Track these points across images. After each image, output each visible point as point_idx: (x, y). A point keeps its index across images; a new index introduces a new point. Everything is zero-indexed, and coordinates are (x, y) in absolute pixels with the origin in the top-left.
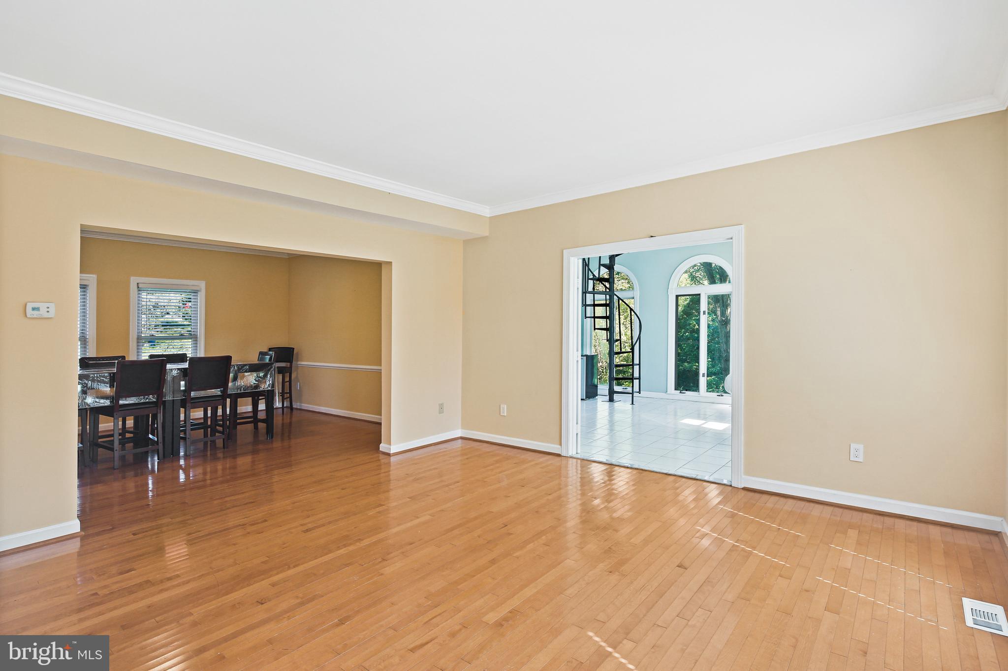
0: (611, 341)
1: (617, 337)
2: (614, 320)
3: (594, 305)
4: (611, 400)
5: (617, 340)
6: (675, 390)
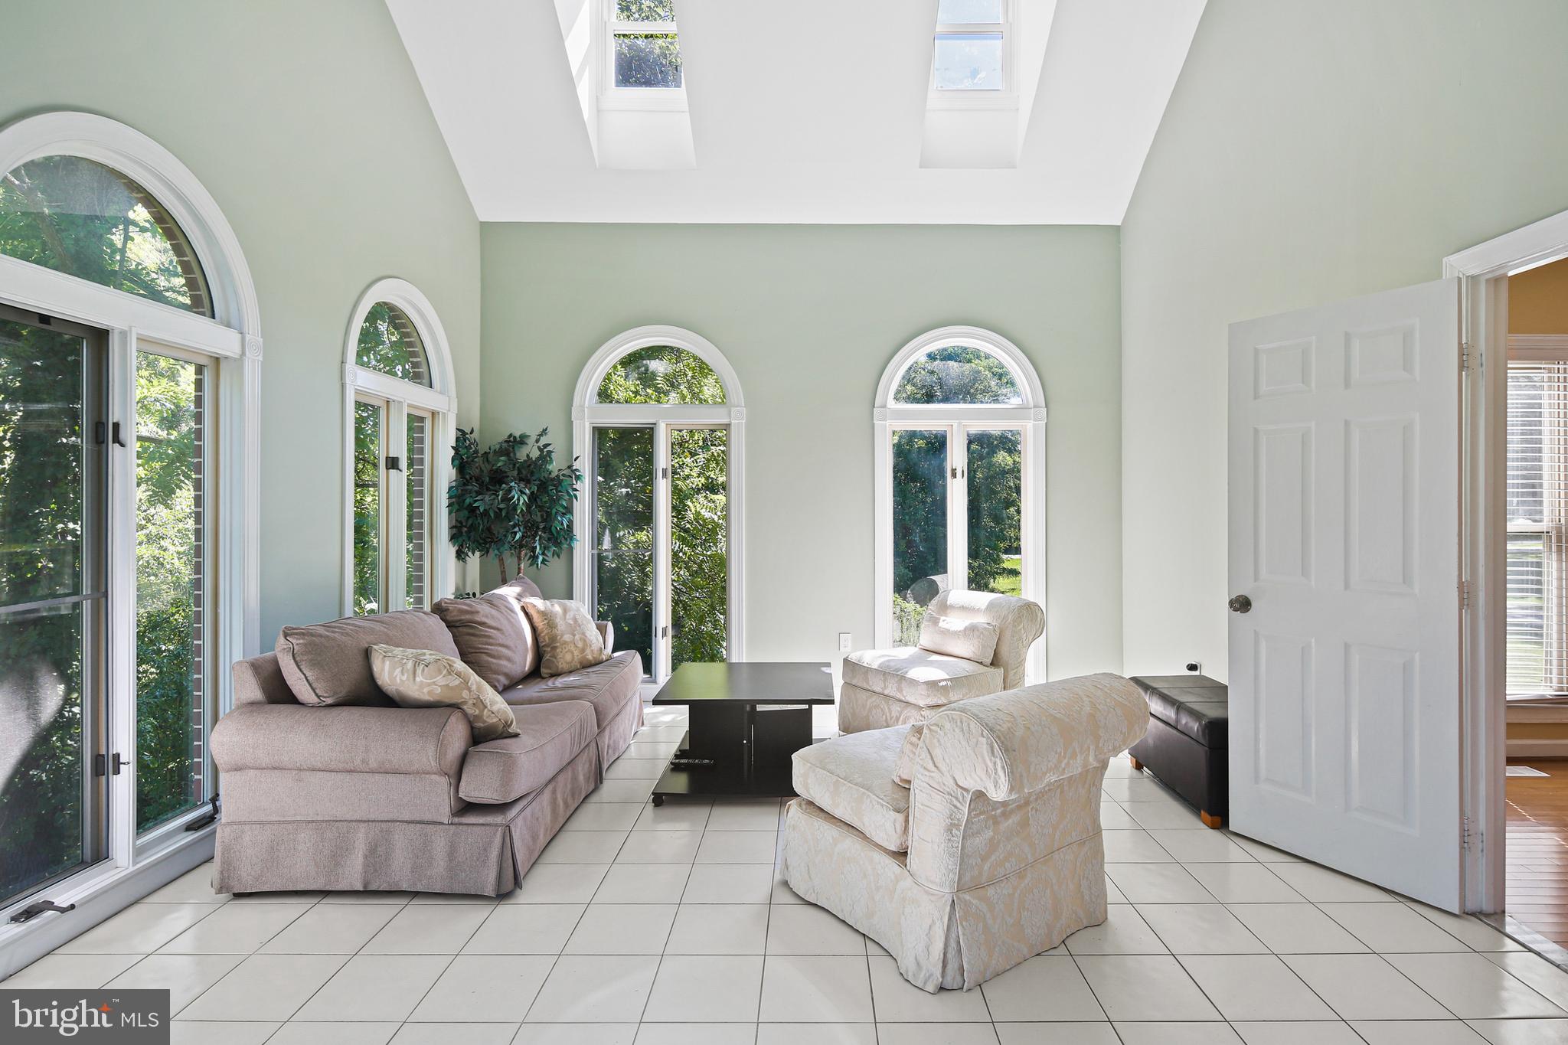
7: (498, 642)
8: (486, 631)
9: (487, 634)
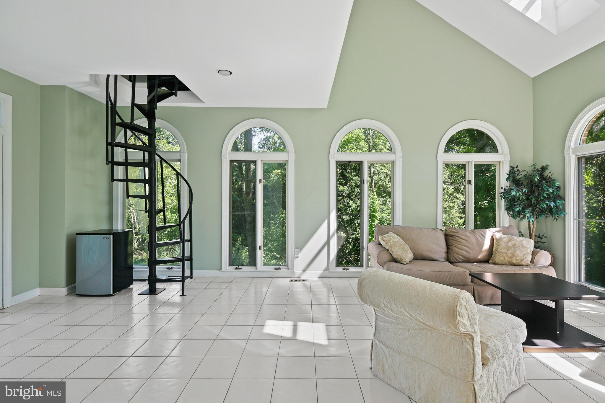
0: (152, 212)
1: (159, 205)
2: (155, 185)
3: (126, 164)
4: (152, 291)
5: (160, 212)
6: (230, 266)
7: (464, 244)
8: (459, 240)
9: (459, 241)
